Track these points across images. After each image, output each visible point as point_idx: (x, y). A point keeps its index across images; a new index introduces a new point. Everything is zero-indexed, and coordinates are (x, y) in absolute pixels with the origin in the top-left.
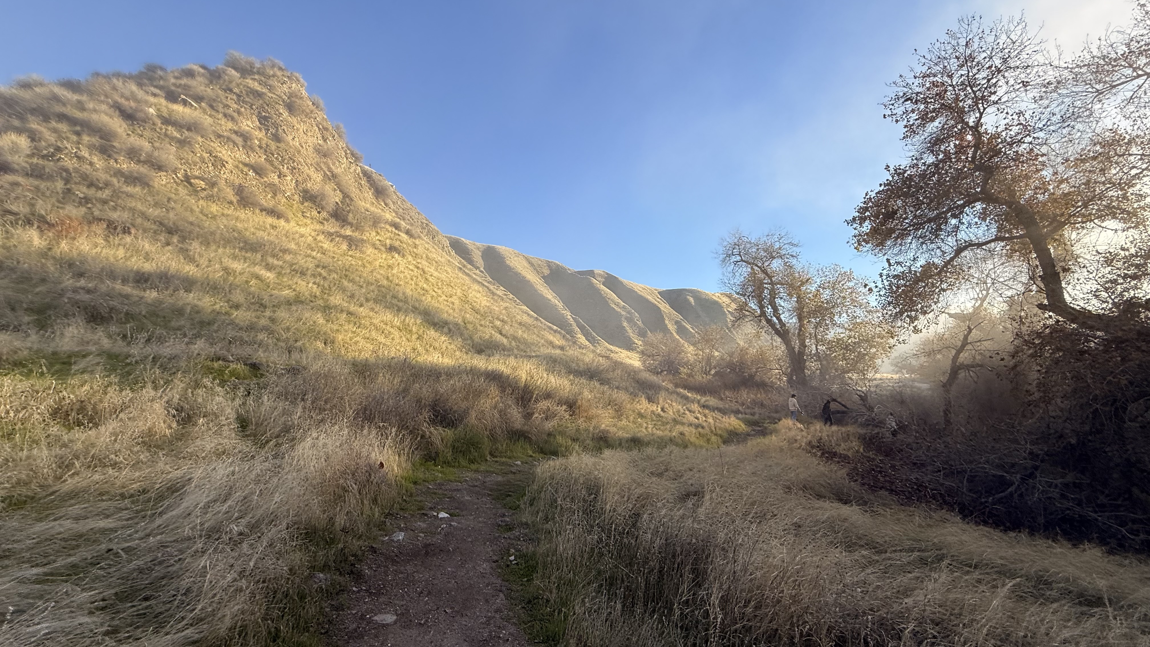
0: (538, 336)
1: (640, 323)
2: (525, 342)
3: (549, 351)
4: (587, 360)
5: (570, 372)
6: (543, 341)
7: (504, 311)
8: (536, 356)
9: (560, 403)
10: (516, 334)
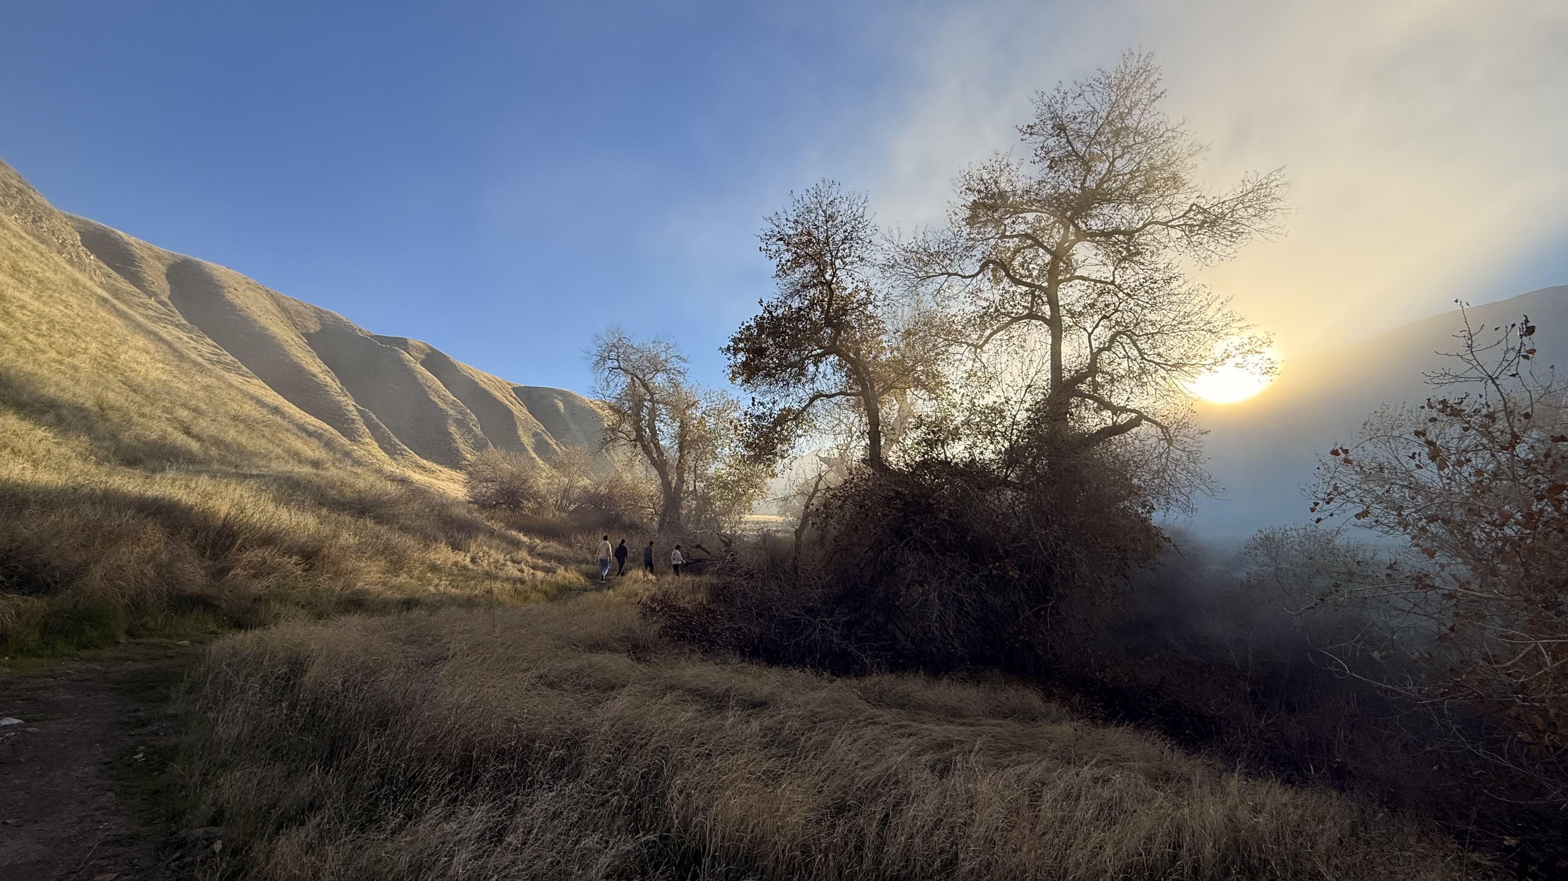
0: (270, 441)
1: (478, 430)
2: (241, 451)
3: (289, 467)
4: (361, 484)
5: (321, 504)
6: (279, 450)
7: (200, 394)
8: (258, 476)
9: (289, 552)
10: (222, 436)
